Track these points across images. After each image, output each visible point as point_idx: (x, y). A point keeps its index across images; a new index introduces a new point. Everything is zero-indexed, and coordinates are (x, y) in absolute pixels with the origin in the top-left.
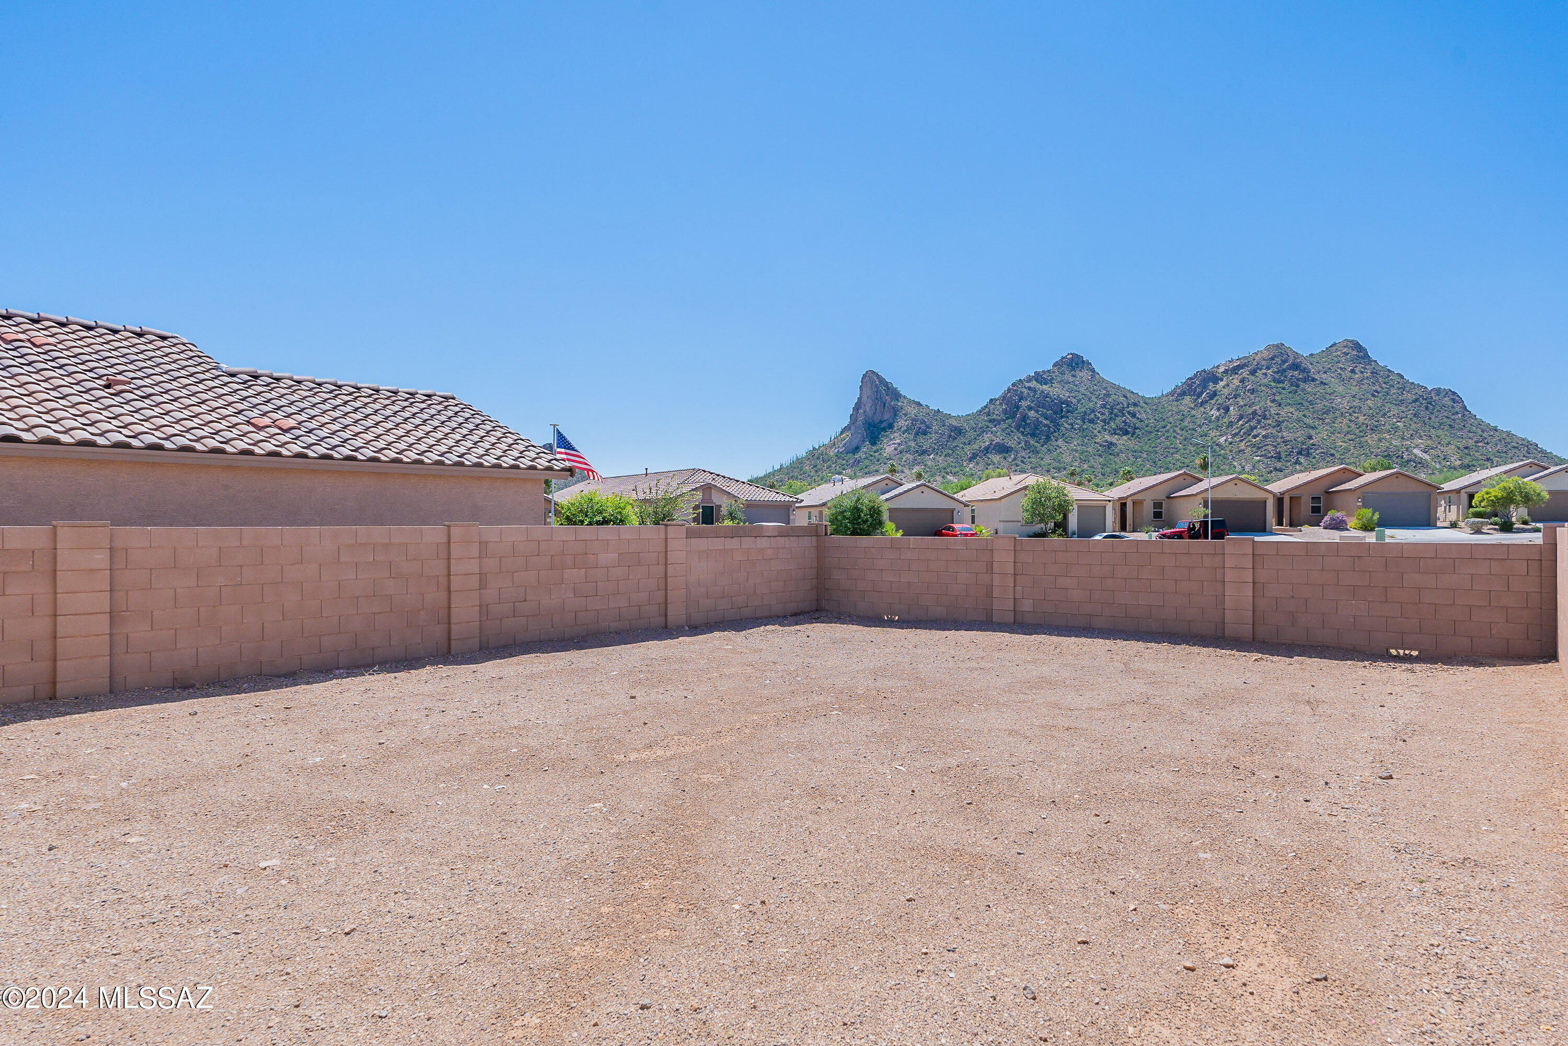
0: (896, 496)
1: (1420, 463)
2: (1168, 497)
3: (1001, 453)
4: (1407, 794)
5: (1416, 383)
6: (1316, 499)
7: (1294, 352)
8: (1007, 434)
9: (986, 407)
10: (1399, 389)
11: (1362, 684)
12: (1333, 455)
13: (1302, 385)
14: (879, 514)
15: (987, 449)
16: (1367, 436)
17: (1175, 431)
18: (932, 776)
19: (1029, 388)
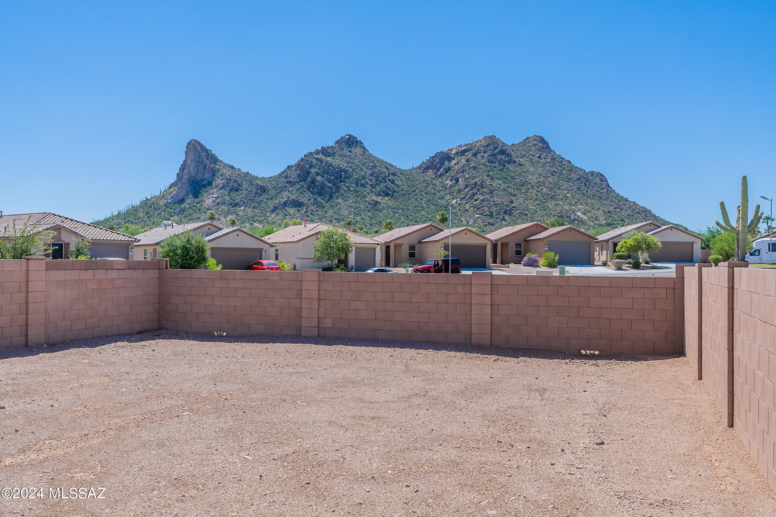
0: (217, 238)
1: (581, 222)
2: (420, 242)
3: (295, 206)
4: (616, 454)
5: (579, 167)
6: (518, 245)
7: (502, 142)
8: (300, 193)
9: (285, 171)
10: (568, 170)
11: (568, 376)
12: (526, 215)
13: (507, 165)
14: (203, 252)
15: (285, 204)
16: (548, 202)
17: (421, 195)
18: (274, 462)
19: (317, 159)
